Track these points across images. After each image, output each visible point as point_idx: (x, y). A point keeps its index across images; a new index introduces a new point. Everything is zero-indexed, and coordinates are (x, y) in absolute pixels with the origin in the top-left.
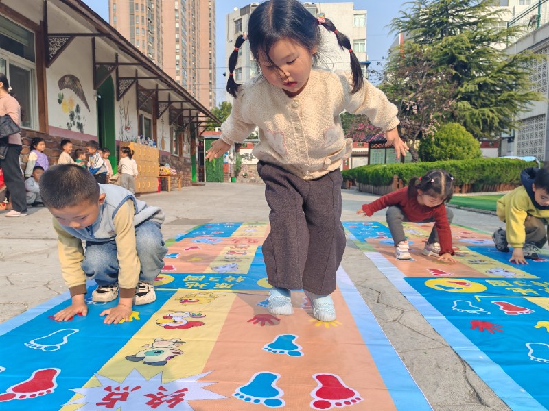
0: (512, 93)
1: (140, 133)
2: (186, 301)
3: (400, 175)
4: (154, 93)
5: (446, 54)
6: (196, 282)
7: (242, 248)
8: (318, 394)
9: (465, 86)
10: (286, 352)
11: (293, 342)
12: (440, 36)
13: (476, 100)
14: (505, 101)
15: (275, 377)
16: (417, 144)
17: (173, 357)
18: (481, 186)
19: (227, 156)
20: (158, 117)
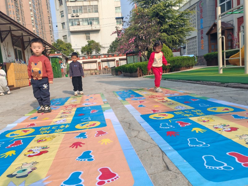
0: (183, 28)
1: (16, 58)
2: (40, 141)
3: (140, 67)
4: (21, 37)
5: (155, 12)
6: (46, 130)
7: (69, 110)
8: (100, 178)
9: (164, 26)
10: (86, 159)
11: (90, 154)
12: (151, 4)
13: (169, 32)
14: (180, 32)
15: (80, 173)
16: (146, 53)
17: (32, 171)
18: (174, 69)
19: (62, 65)
20: (25, 50)
